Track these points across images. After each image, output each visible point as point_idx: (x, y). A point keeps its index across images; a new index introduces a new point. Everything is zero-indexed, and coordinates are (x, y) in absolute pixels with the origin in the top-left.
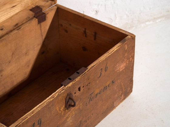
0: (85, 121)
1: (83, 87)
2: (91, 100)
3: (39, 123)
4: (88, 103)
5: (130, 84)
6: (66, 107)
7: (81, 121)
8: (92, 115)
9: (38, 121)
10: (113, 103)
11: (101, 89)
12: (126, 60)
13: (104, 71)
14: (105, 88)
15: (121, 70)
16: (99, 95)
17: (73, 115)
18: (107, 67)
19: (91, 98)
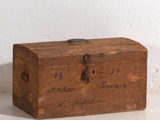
0: (97, 101)
1: (97, 72)
2: (103, 87)
3: (60, 76)
4: (100, 87)
5: (142, 98)
6: (81, 77)
7: (94, 99)
8: (104, 100)
9: (60, 74)
10: (125, 104)
11: (112, 84)
12: (138, 75)
13: (116, 71)
14: (117, 86)
15: (133, 81)
16: (110, 88)
17: (87, 88)
18: (119, 70)
19: (104, 85)
